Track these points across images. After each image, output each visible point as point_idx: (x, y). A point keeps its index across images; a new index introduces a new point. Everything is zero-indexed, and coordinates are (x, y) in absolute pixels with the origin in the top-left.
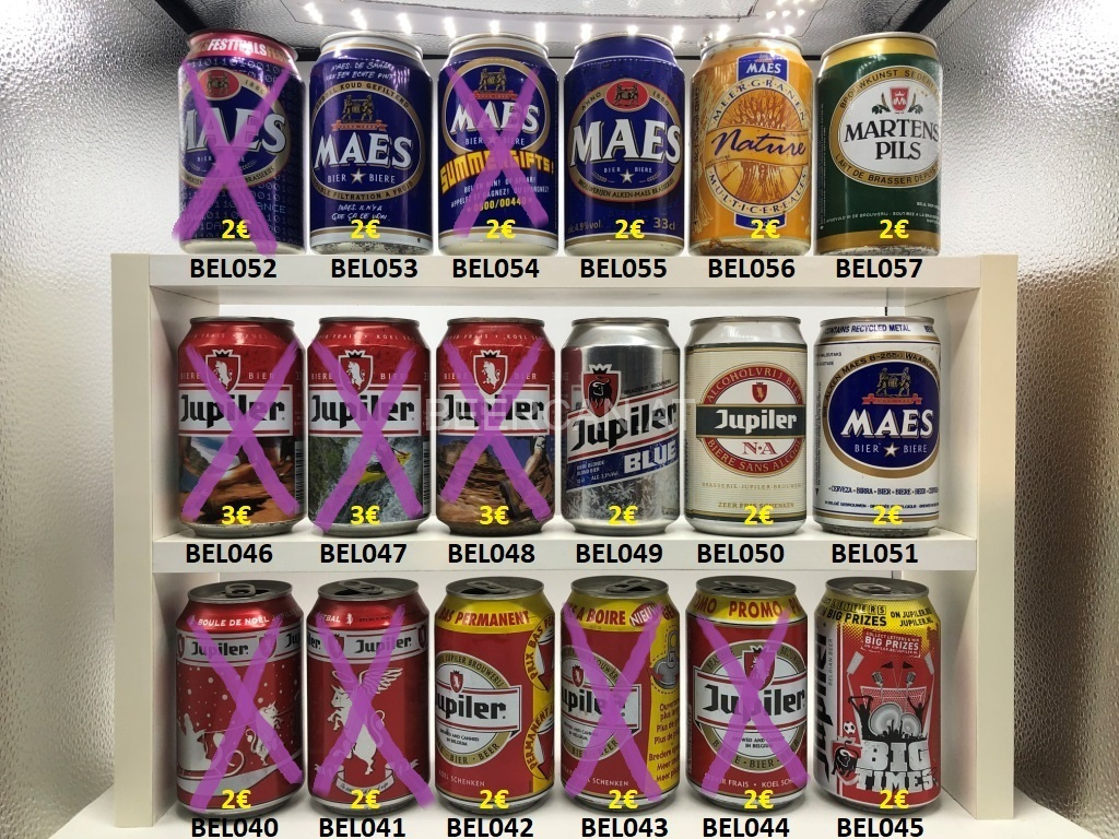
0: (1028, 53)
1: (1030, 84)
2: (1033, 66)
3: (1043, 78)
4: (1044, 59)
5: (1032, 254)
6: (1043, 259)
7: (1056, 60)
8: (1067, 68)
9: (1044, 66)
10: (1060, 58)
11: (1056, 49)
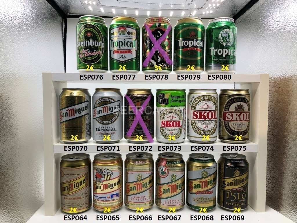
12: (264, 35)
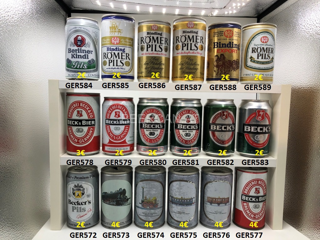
4: (308, 28)
5: (301, 83)
6: (304, 84)
12: (294, 39)
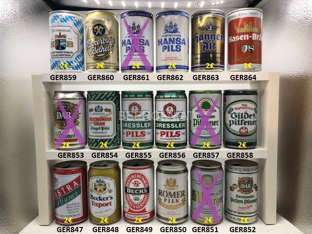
0: (292, 11)
1: (292, 21)
2: (293, 15)
3: (296, 19)
7: (300, 14)
8: (303, 17)
9: (297, 16)
10: (301, 14)
11: (300, 11)
12: (284, 26)
